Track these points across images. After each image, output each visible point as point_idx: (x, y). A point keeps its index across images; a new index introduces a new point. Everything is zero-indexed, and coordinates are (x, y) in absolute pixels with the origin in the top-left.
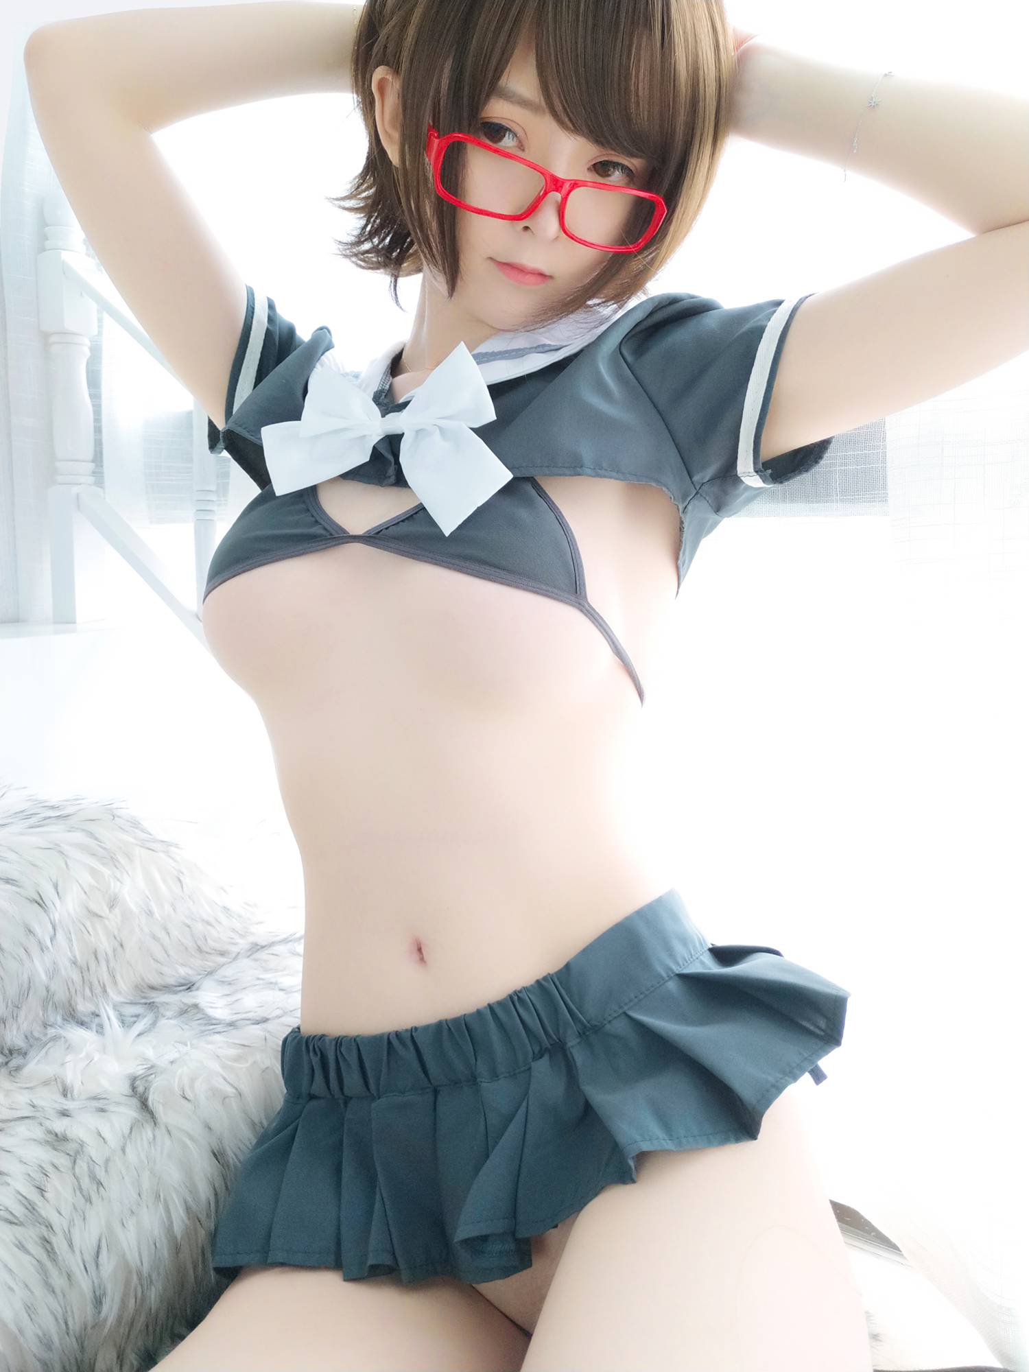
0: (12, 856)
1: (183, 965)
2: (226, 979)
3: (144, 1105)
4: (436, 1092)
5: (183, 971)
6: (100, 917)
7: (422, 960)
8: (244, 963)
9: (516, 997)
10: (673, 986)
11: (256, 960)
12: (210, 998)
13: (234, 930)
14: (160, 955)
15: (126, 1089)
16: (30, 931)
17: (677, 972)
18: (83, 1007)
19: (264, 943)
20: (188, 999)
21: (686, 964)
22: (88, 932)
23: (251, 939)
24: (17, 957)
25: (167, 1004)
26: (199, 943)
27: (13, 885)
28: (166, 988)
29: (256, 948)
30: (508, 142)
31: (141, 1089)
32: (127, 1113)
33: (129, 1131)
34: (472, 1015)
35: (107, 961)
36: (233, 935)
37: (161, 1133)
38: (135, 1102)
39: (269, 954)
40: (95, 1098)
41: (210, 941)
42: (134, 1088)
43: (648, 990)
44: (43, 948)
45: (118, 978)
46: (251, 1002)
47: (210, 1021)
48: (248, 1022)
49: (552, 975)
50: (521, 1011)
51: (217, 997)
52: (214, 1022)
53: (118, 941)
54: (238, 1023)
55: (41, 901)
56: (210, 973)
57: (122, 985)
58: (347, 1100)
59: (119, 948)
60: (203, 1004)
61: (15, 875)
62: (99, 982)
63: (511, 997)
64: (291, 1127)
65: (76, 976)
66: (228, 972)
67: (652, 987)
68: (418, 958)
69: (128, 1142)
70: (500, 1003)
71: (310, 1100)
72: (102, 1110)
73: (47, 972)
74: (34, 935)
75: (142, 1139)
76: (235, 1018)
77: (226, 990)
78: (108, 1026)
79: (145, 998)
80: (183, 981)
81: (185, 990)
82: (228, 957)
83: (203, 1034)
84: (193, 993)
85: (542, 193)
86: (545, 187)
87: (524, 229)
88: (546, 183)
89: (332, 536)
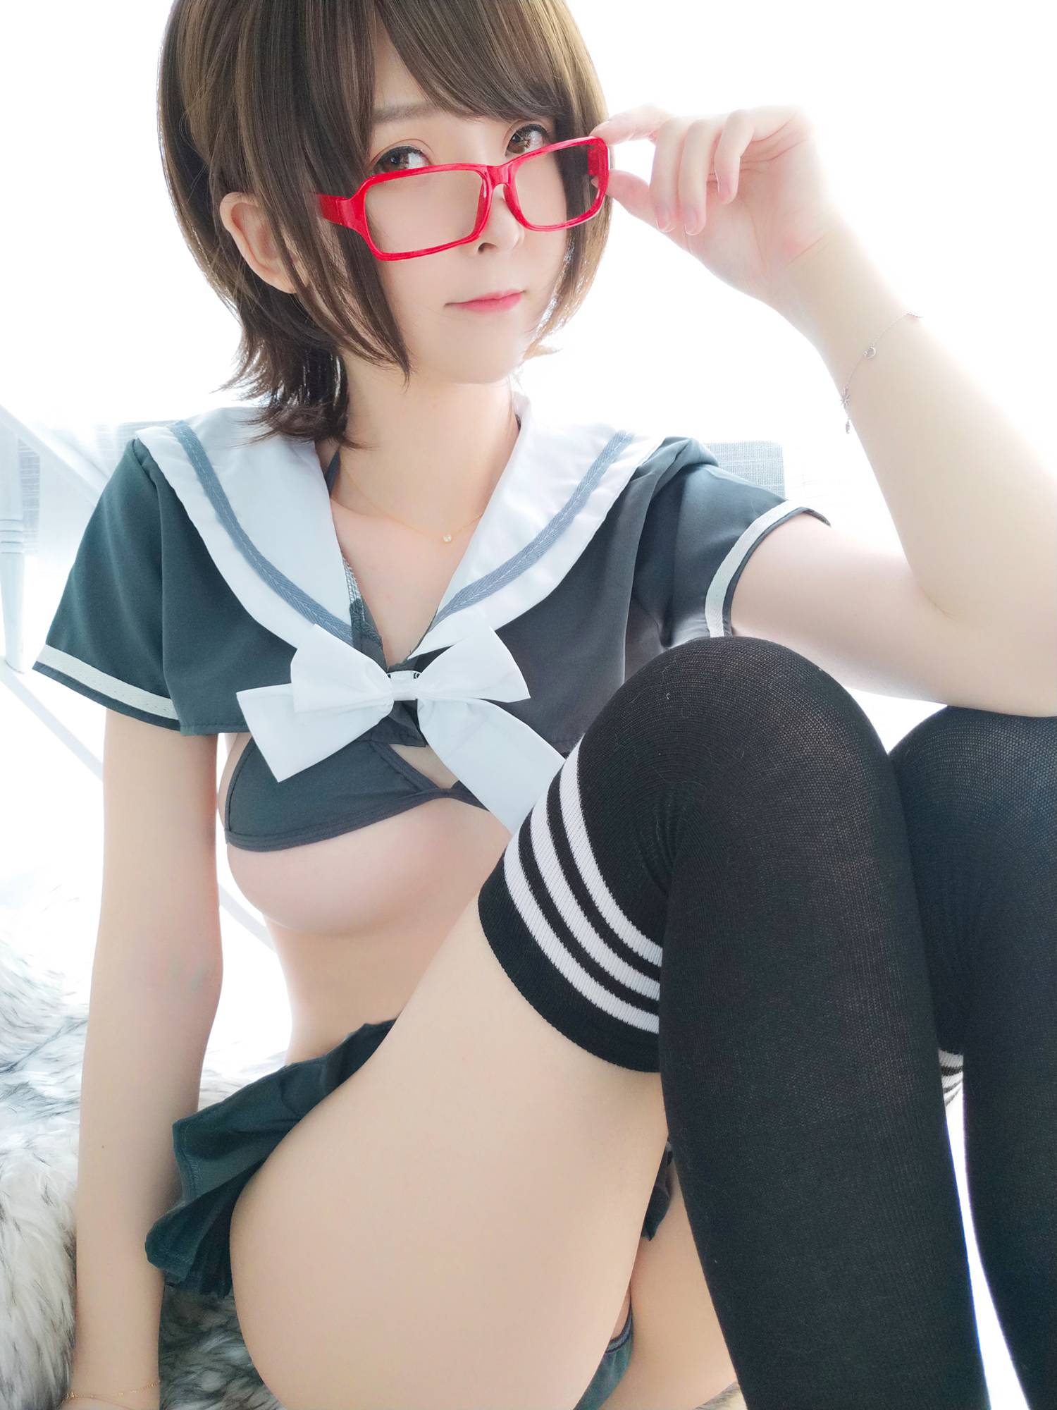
2: (53, 1057)
12: (39, 1077)
13: (43, 1002)
20: (13, 1079)
26: (10, 1018)
29: (73, 1025)
30: (414, 162)
36: (42, 1006)
41: (21, 1016)
47: (45, 1101)
51: (46, 1076)
52: (50, 1101)
56: (33, 1052)
60: (32, 1084)
66: (53, 1049)
77: (54, 1067)
81: (8, 1070)
82: (44, 1033)
83: (41, 1116)
84: (17, 1074)
85: (485, 195)
86: (485, 187)
87: (482, 248)
88: (484, 181)
89: (421, 791)
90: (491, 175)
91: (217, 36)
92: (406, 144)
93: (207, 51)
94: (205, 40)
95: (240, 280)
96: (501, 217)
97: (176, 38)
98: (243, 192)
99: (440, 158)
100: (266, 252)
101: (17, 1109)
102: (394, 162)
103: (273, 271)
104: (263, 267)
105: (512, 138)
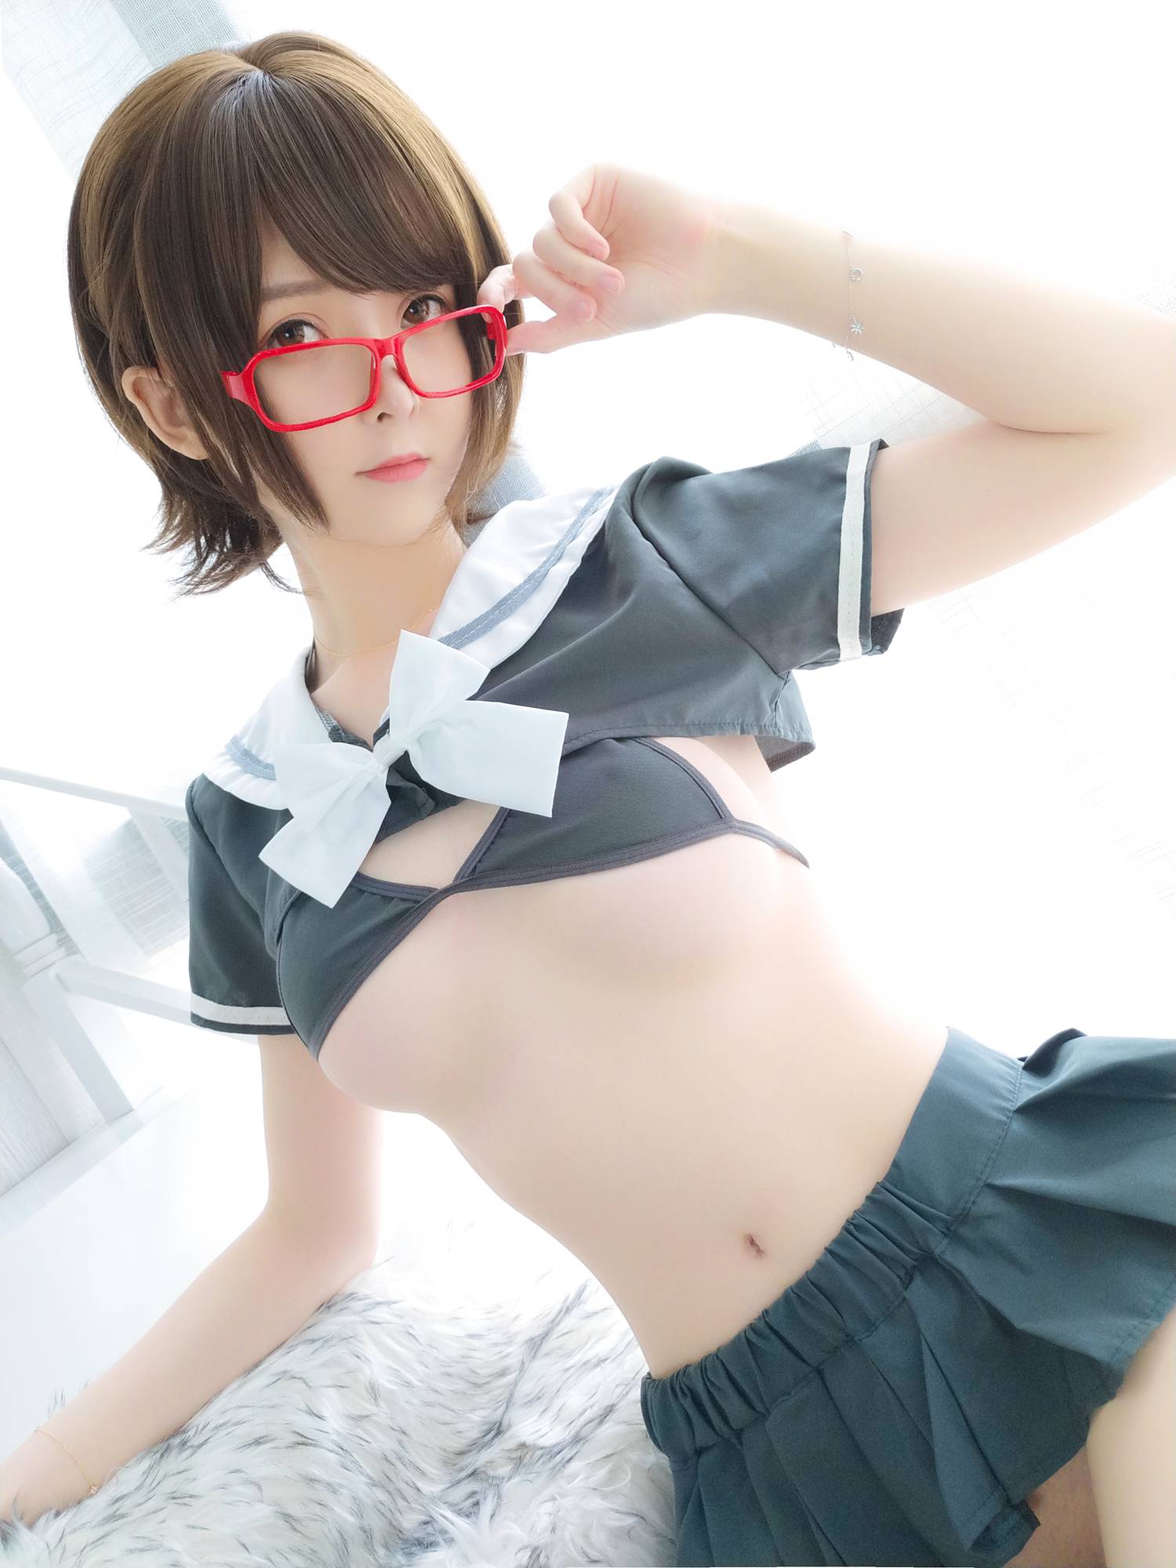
0: (244, 1413)
1: (473, 1410)
2: (532, 1396)
4: (820, 1373)
5: (477, 1417)
6: (367, 1416)
7: (759, 1251)
8: (538, 1366)
9: (852, 1227)
10: (1017, 1126)
11: (547, 1354)
12: (531, 1428)
13: (495, 1345)
14: (447, 1416)
16: (311, 1480)
17: (1014, 1109)
18: (409, 1522)
19: (539, 1332)
20: (507, 1442)
21: (1015, 1096)
22: (367, 1441)
23: (521, 1339)
24: (315, 1517)
25: (492, 1462)
26: (471, 1379)
27: (266, 1442)
28: (476, 1446)
29: (535, 1345)
30: (309, 336)
34: (814, 1270)
35: (400, 1458)
36: (498, 1349)
39: (557, 1338)
41: (481, 1372)
43: (997, 1144)
44: (333, 1489)
45: (423, 1466)
46: (578, 1399)
47: (552, 1452)
48: (592, 1425)
49: (882, 1182)
50: (862, 1237)
51: (536, 1421)
52: (556, 1450)
53: (398, 1431)
54: (583, 1433)
55: (304, 1439)
56: (509, 1402)
57: (432, 1470)
58: (739, 1434)
59: (403, 1438)
60: (529, 1440)
61: (259, 1432)
62: (407, 1484)
63: (846, 1229)
64: (693, 1499)
65: (381, 1495)
66: (527, 1387)
67: (999, 1138)
68: (754, 1253)
70: (838, 1241)
71: (699, 1456)
73: (352, 1512)
74: (318, 1481)
76: (573, 1429)
77: (539, 1407)
78: (450, 1525)
79: (462, 1470)
80: (486, 1427)
81: (496, 1434)
82: (511, 1374)
83: (555, 1472)
84: (508, 1434)
85: (375, 366)
86: (373, 358)
87: (381, 417)
88: (374, 355)
89: (419, 902)
90: (381, 349)
92: (298, 318)
96: (395, 387)
98: (142, 365)
99: (335, 333)
100: (172, 420)
101: (531, 1477)
102: (287, 335)
103: (180, 439)
104: (169, 435)
105: (410, 307)
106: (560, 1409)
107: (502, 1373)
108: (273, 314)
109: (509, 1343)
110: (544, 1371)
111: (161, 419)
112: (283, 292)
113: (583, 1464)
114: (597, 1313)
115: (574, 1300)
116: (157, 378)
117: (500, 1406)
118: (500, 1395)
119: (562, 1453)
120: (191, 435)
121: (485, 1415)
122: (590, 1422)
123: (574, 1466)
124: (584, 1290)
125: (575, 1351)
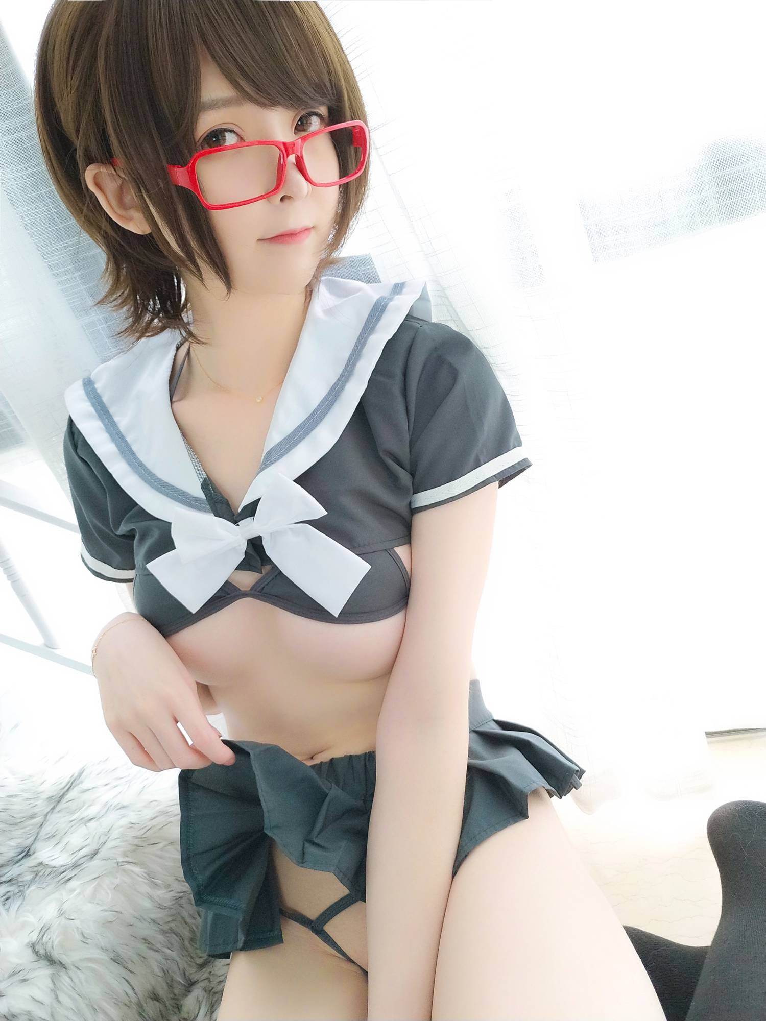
1: (12, 839)
3: (51, 961)
5: (13, 842)
8: (53, 818)
11: (61, 811)
12: (47, 854)
15: (31, 956)
17: (473, 729)
21: (479, 725)
25: (20, 873)
28: (12, 861)
30: (230, 139)
31: (42, 952)
32: (43, 973)
33: (52, 984)
37: (72, 972)
38: (44, 963)
39: (66, 802)
40: (14, 974)
42: (36, 953)
46: (77, 840)
48: (86, 858)
51: (51, 850)
54: (80, 863)
56: (37, 836)
66: (47, 829)
69: (57, 991)
72: (25, 980)
75: (64, 985)
76: (74, 858)
77: (54, 841)
80: (19, 850)
81: (26, 855)
82: (38, 817)
83: (59, 884)
84: (32, 857)
85: (282, 162)
86: (282, 156)
87: (282, 199)
88: (281, 153)
89: (229, 594)
90: (287, 148)
91: (78, 53)
92: (223, 127)
93: (71, 63)
94: (69, 54)
95: (104, 224)
96: (294, 177)
97: (46, 52)
98: (101, 162)
99: (249, 138)
100: (122, 204)
101: (44, 885)
102: (214, 139)
103: (130, 219)
104: (121, 217)
105: (298, 121)
106: (67, 844)
107: (32, 817)
108: (207, 122)
109: (36, 798)
110: (58, 821)
111: (114, 203)
112: (214, 105)
113: (79, 883)
114: (90, 789)
115: (77, 776)
116: (114, 172)
117: (30, 837)
118: (30, 830)
119: (65, 873)
120: (138, 216)
121: (19, 842)
122: (84, 856)
123: (73, 884)
124: (83, 772)
125: (75, 810)
